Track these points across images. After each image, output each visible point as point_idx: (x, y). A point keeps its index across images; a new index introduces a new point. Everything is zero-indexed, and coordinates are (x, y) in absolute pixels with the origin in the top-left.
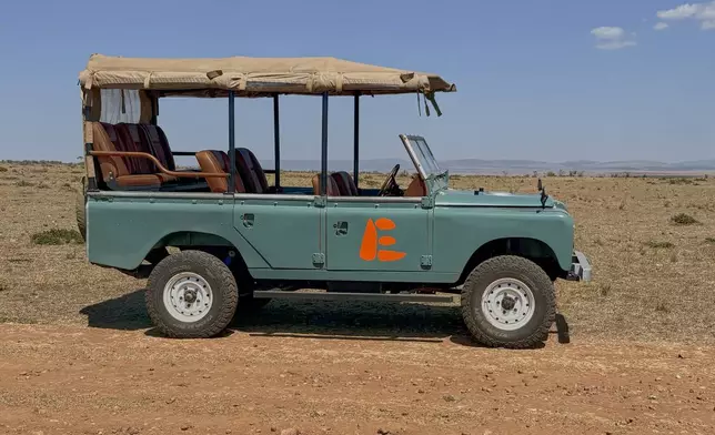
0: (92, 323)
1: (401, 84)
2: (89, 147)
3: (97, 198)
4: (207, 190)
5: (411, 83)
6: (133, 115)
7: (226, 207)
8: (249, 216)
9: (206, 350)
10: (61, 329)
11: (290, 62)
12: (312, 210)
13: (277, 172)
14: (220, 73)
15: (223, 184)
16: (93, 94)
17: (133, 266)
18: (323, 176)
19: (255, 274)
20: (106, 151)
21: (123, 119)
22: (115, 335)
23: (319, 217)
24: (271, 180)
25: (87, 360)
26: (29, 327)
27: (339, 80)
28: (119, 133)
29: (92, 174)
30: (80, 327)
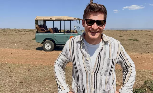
0: (37, 50)
1: (74, 19)
2: (36, 28)
3: (37, 34)
4: (51, 33)
5: (75, 19)
6: (42, 23)
7: (53, 35)
8: (56, 36)
9: (50, 53)
10: (33, 50)
11: (61, 17)
12: (63, 35)
13: (60, 30)
14: (52, 18)
15: (52, 32)
16: (37, 21)
17: (41, 42)
18: (65, 31)
19: (56, 43)
20: (38, 28)
21: (41, 24)
22: (39, 51)
23: (64, 36)
24: (60, 31)
25: (35, 54)
26: (29, 50)
27: (66, 19)
28: (40, 26)
29: (36, 31)
30: (35, 50)
